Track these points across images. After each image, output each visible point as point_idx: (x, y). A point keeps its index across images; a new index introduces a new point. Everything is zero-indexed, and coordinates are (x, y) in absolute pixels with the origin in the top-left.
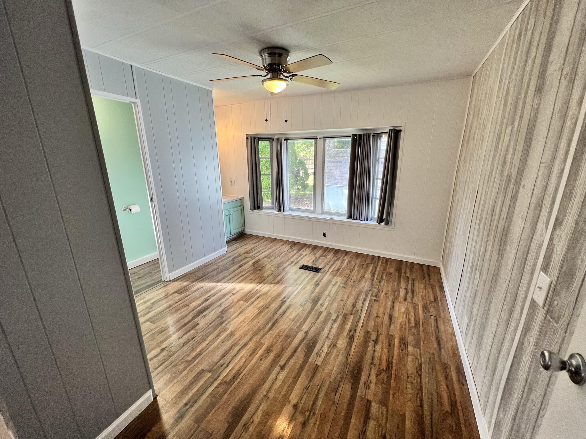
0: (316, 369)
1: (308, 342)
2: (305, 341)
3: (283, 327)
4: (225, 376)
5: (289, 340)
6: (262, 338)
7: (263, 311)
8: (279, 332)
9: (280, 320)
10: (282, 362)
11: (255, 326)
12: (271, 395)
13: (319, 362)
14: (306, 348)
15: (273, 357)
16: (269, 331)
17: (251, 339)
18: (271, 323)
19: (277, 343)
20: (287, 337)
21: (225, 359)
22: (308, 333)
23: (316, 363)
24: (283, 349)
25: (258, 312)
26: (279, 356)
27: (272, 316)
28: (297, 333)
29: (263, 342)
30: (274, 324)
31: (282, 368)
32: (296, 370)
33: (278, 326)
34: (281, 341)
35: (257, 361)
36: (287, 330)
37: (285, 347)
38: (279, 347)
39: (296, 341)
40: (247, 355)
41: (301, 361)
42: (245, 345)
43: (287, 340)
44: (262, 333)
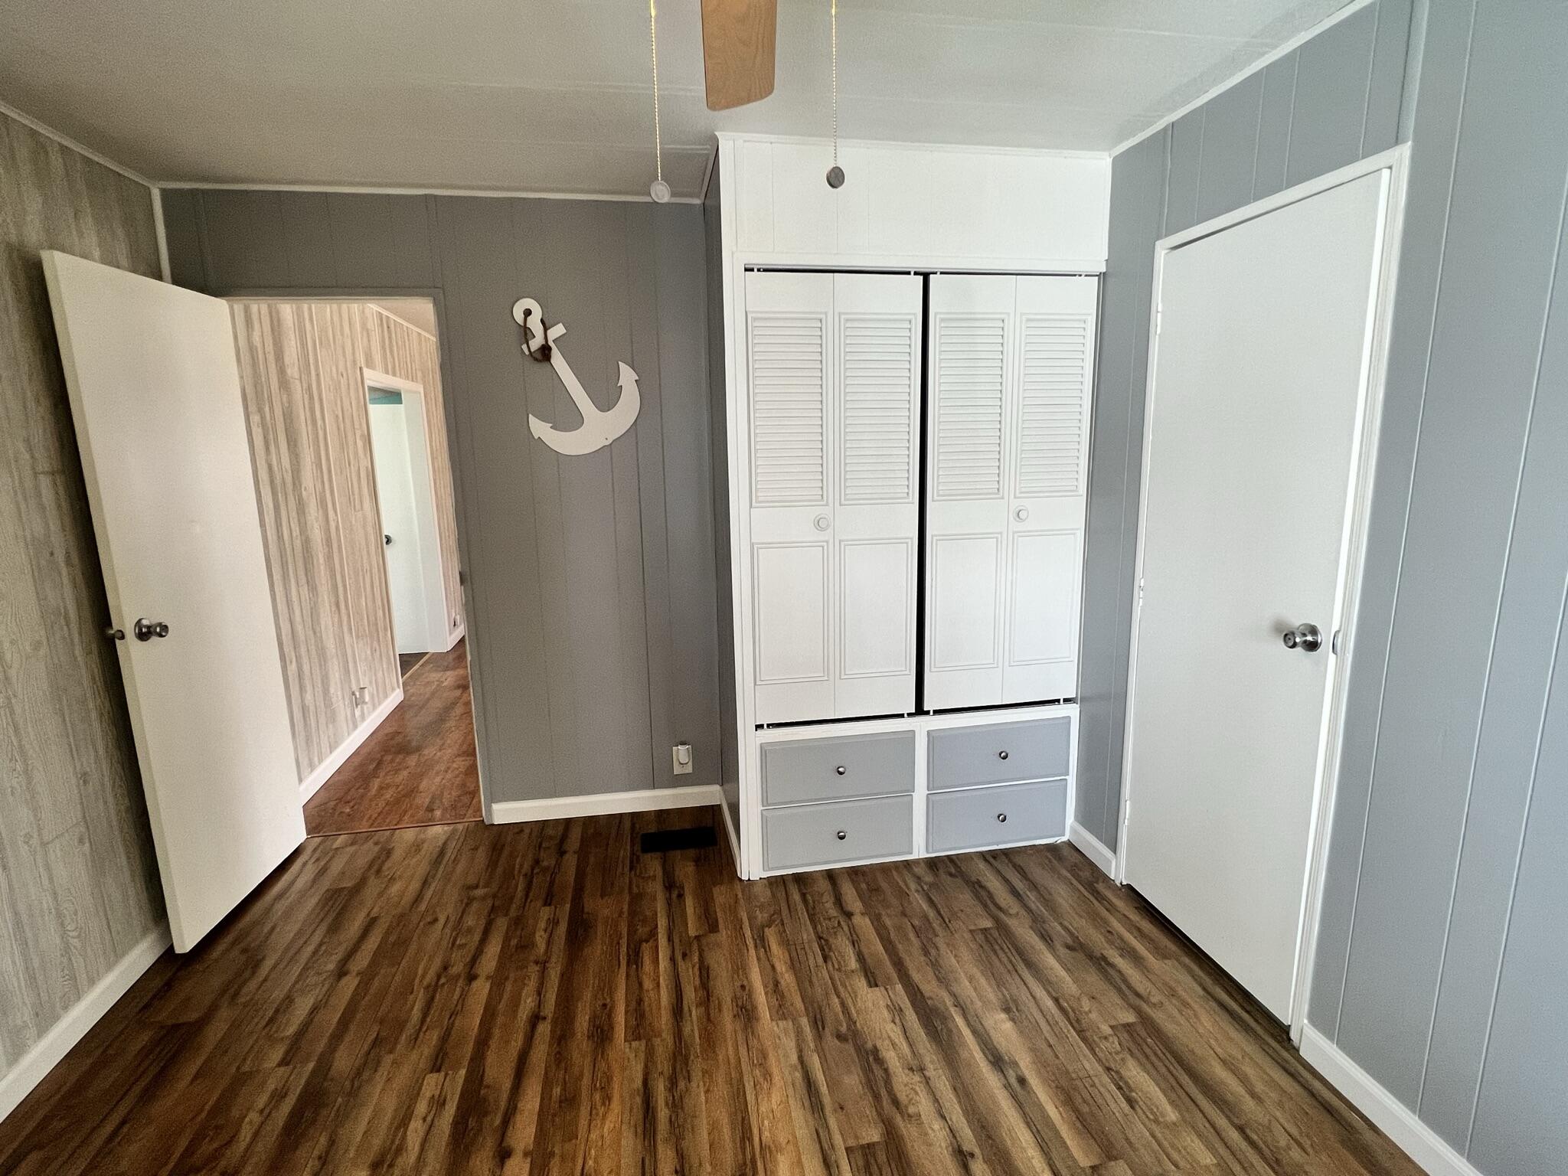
0: (438, 1063)
1: (487, 1120)
2: (498, 1122)
3: (608, 1125)
4: (657, 947)
5: (557, 1091)
6: (650, 1054)
7: (743, 1149)
8: (607, 1099)
9: (639, 1147)
10: (544, 1029)
11: (705, 1072)
12: (533, 970)
13: (431, 1084)
14: (485, 1100)
15: (577, 1024)
16: (645, 1082)
17: (678, 1034)
18: (663, 1114)
19: (588, 1060)
20: (570, 1101)
21: (693, 967)
22: (494, 1157)
23: (443, 1073)
24: (559, 1056)
25: (755, 1131)
26: (562, 1037)
27: (685, 1144)
28: (541, 1134)
29: (635, 1044)
30: (645, 1118)
31: (536, 1019)
32: (497, 1032)
33: (626, 1116)
34: (582, 1075)
35: (611, 998)
36: (583, 1123)
37: (558, 1065)
38: (576, 1056)
39: (531, 1102)
40: (650, 996)
41: (491, 1057)
42: (678, 1011)
43: (564, 1089)
44: (663, 1064)
